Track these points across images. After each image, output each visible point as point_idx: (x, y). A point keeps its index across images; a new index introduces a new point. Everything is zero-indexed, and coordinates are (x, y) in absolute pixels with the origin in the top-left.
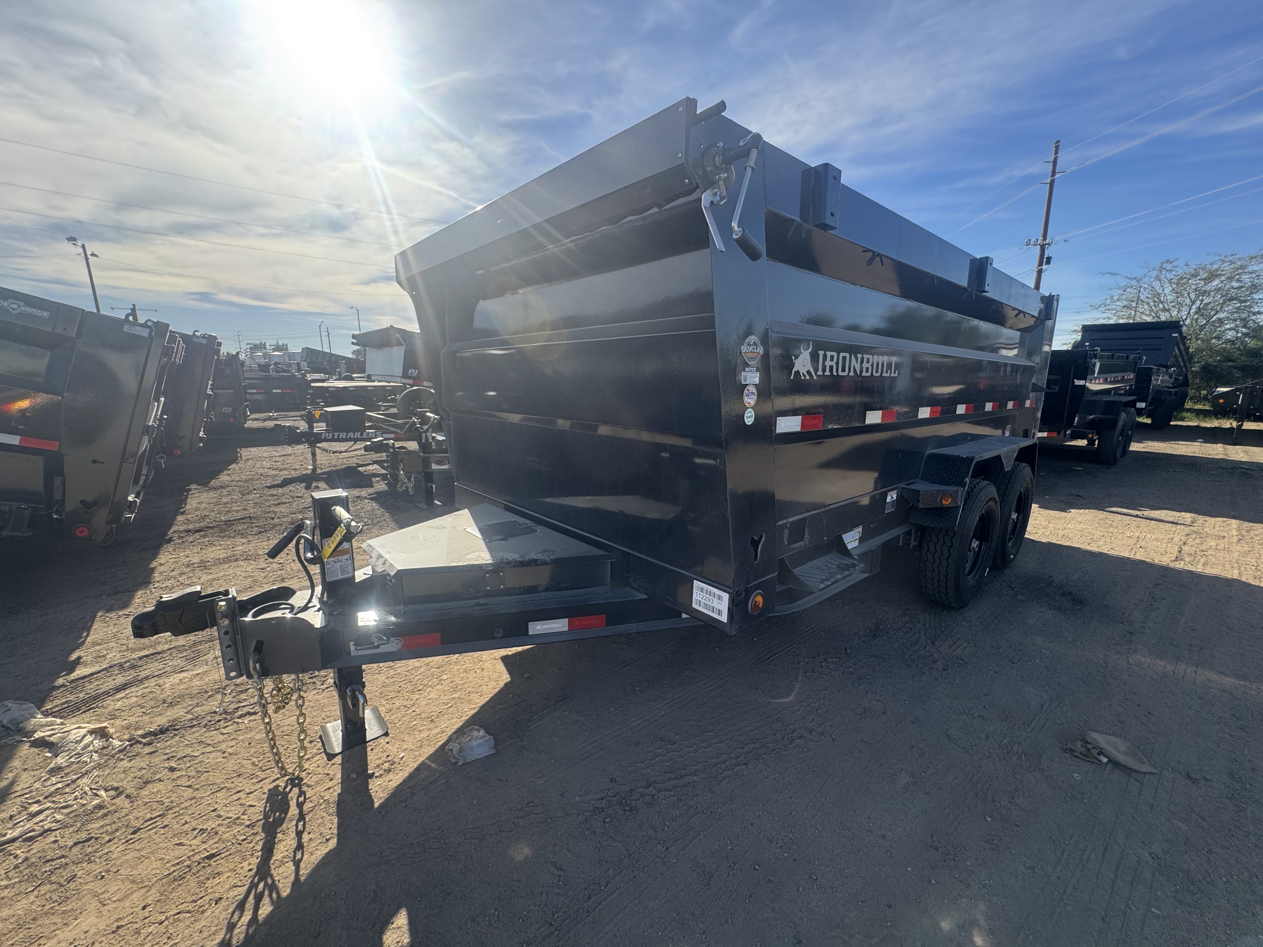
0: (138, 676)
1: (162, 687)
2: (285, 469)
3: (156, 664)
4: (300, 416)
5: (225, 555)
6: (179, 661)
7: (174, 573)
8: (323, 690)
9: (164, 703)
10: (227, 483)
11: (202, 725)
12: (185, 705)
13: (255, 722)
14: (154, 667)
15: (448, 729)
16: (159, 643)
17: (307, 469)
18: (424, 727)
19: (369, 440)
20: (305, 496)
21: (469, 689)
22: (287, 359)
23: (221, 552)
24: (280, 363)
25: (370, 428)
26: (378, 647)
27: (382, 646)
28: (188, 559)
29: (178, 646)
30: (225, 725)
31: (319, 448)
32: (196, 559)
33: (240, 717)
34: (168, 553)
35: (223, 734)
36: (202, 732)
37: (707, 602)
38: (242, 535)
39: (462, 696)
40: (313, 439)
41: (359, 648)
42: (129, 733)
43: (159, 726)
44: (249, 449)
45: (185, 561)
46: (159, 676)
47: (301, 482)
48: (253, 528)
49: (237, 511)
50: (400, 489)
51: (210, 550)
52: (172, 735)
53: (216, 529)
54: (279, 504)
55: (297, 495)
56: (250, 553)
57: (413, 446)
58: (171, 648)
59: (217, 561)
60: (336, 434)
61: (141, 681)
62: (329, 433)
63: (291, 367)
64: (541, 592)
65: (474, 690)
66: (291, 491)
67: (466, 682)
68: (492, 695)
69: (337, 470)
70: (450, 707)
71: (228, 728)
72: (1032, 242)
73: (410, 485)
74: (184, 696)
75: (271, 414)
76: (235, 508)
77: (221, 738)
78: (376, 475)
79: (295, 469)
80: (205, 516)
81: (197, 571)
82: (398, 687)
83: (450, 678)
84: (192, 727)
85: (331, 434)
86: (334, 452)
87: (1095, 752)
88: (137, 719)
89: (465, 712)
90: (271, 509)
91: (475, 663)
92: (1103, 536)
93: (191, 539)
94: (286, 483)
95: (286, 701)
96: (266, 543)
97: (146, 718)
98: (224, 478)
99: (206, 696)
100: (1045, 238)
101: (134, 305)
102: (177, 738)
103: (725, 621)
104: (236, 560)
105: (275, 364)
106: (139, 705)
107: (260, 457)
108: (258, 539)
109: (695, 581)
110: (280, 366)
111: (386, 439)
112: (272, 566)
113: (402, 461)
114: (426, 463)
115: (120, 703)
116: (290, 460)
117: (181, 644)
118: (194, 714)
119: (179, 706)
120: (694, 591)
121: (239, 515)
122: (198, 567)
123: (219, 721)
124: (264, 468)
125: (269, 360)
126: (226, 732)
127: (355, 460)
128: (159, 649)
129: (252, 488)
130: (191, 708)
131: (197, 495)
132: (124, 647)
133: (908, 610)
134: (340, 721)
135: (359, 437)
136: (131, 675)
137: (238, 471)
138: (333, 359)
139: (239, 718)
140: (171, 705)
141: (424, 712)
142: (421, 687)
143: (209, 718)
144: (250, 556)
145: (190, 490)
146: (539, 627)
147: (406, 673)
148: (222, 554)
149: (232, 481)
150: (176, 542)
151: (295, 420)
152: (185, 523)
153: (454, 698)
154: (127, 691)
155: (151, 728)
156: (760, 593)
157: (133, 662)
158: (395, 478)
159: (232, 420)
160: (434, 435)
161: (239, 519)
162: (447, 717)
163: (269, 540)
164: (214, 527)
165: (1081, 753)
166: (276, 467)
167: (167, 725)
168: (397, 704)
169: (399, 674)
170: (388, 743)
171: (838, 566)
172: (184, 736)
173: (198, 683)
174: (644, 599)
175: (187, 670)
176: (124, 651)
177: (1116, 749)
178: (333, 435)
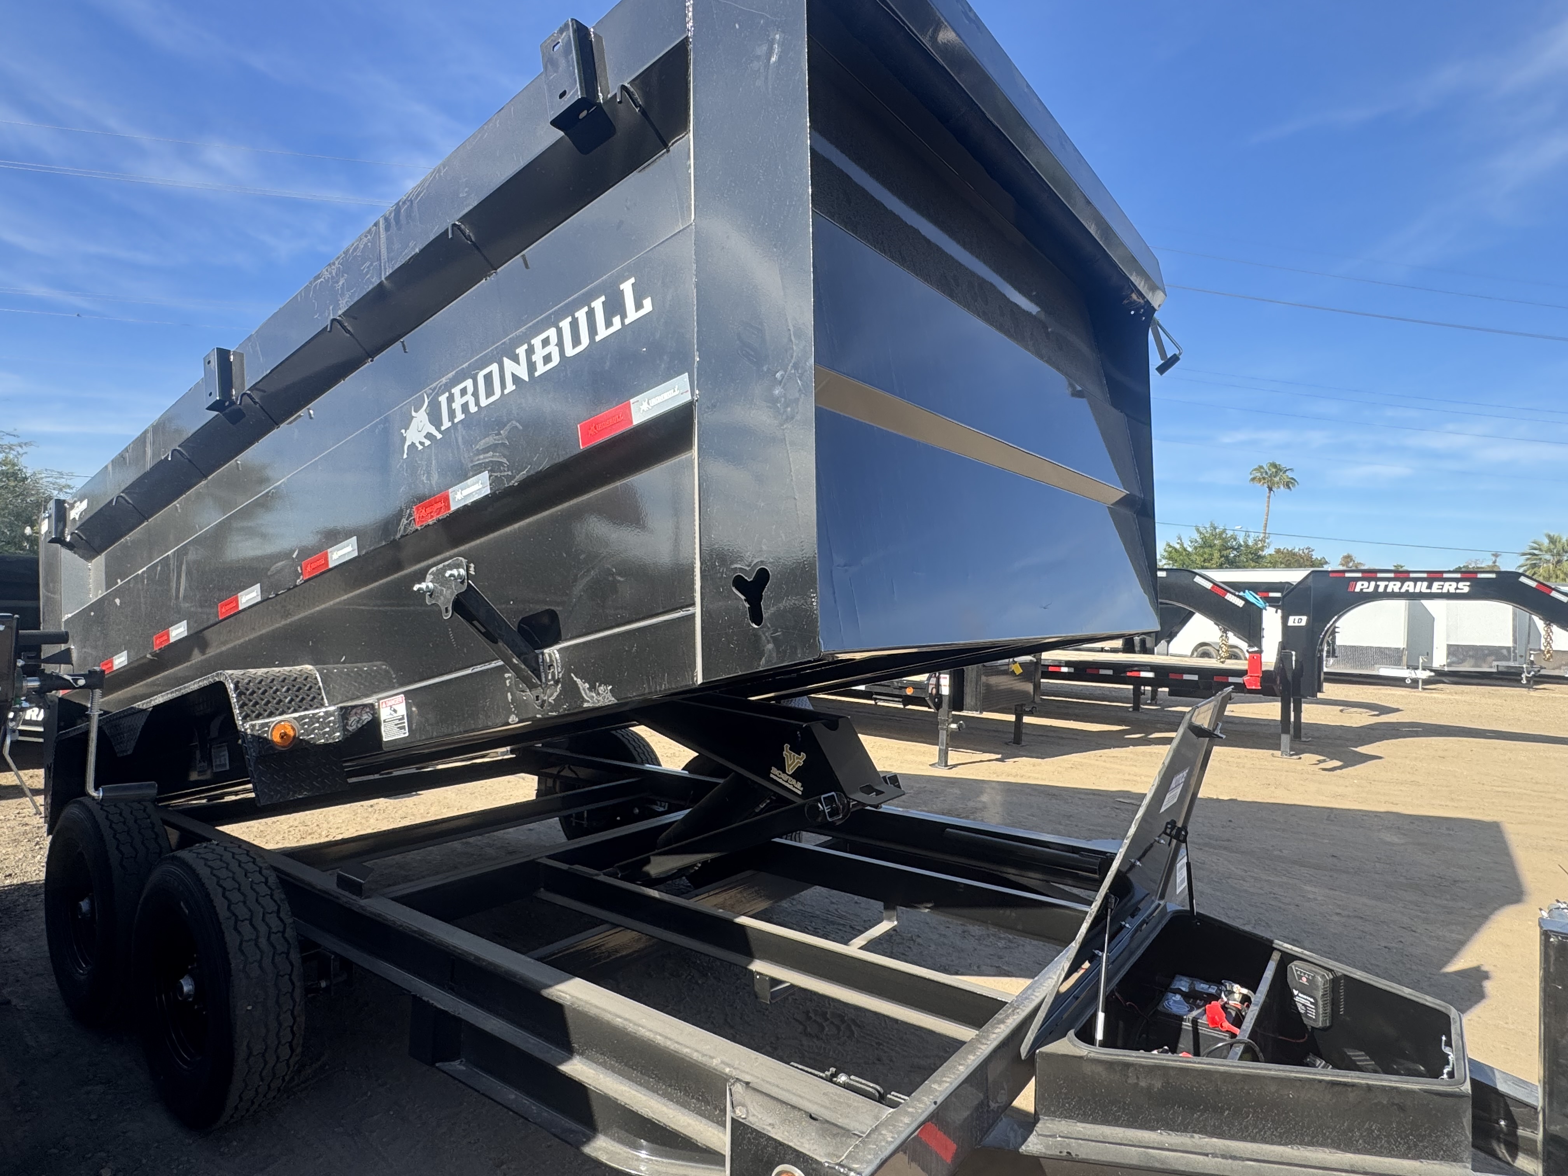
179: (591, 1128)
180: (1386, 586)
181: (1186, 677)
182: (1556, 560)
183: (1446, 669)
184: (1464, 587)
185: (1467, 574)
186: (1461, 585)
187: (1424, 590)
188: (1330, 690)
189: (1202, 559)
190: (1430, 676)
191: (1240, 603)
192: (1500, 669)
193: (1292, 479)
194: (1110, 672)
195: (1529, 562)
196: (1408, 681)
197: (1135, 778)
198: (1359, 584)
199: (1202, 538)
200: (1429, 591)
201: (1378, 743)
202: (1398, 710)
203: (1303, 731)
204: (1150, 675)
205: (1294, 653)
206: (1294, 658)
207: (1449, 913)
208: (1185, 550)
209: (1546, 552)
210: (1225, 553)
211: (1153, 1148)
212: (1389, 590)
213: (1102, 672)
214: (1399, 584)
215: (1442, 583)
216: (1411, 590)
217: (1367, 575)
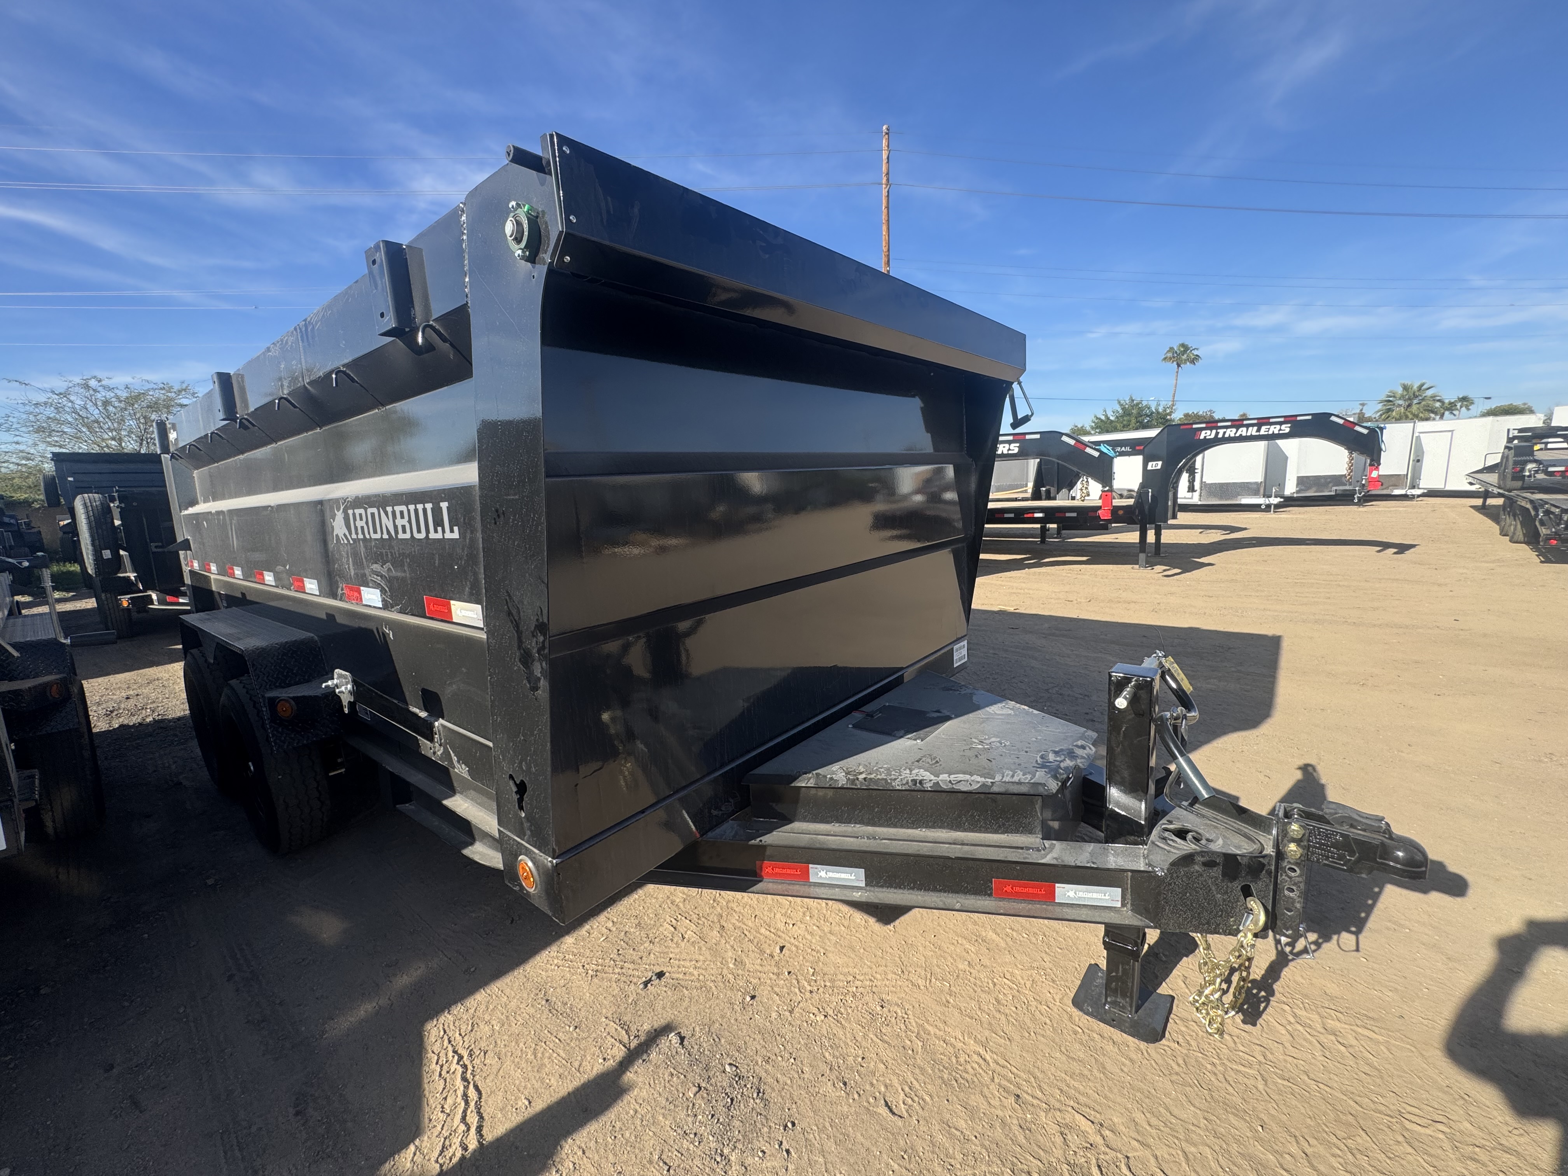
179: (471, 840)
180: (1225, 433)
181: (1068, 515)
182: (1407, 404)
183: (1295, 495)
184: (1286, 429)
185: (1289, 419)
186: (1283, 427)
187: (1254, 433)
188: (1183, 518)
189: (1122, 425)
190: (1280, 502)
191: (1096, 454)
192: (1338, 492)
193: (1197, 355)
194: (1012, 515)
195: (1384, 408)
196: (1263, 507)
197: (1020, 591)
198: (1203, 432)
199: (1122, 409)
200: (1258, 434)
201: (1218, 554)
202: (1245, 529)
203: (1162, 550)
204: (1040, 515)
205: (1150, 490)
206: (1150, 494)
207: (1213, 671)
208: (1108, 419)
209: (1400, 399)
210: (1140, 419)
211: (822, 835)
212: (1227, 435)
213: (1006, 515)
214: (1234, 430)
215: (1268, 427)
216: (1244, 434)
217: (1210, 425)
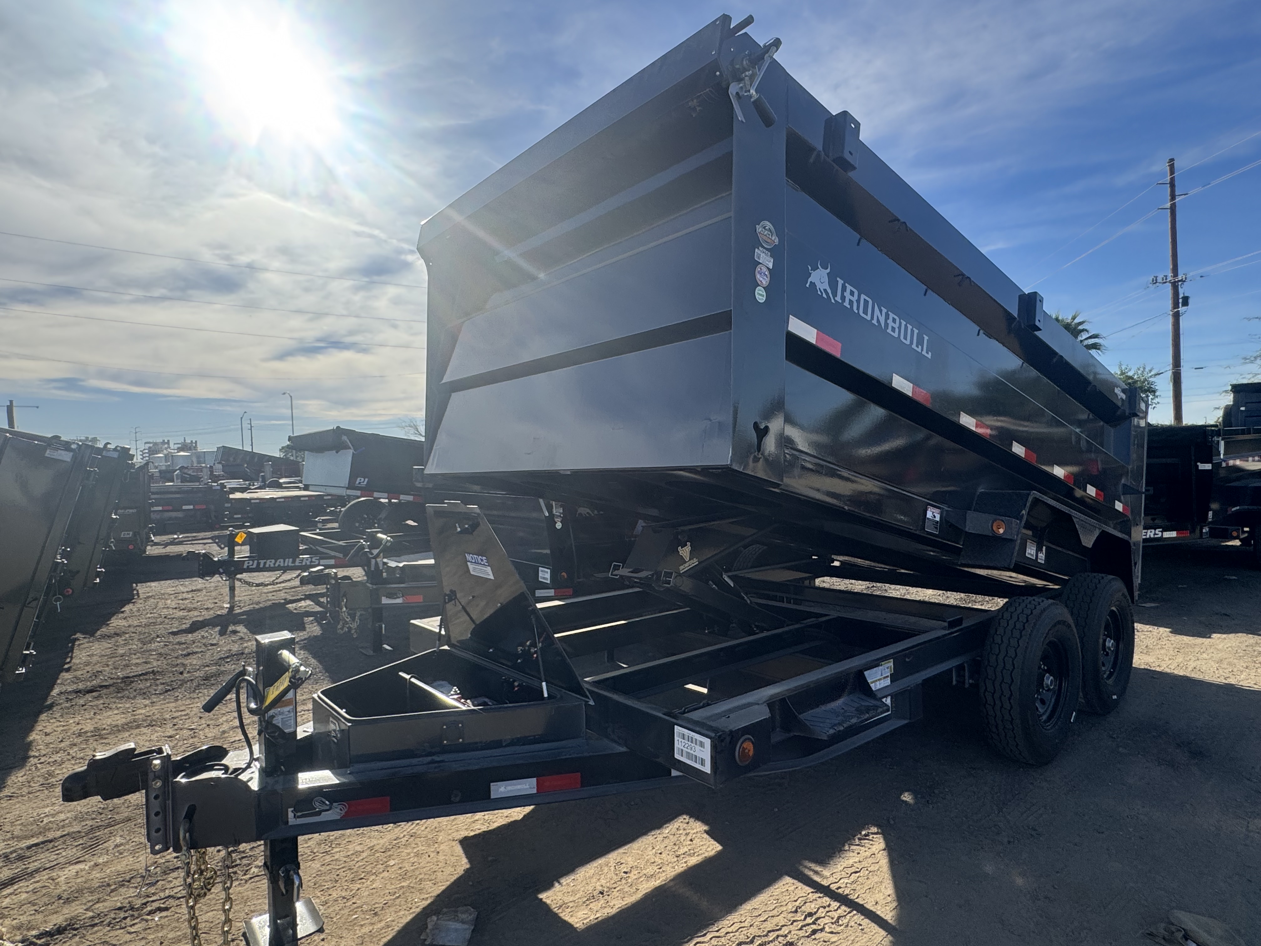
0: (26, 868)
1: (56, 881)
2: (195, 609)
3: (47, 854)
4: (211, 538)
5: (124, 720)
6: (74, 850)
7: (62, 745)
8: (246, 881)
9: (60, 899)
10: (123, 629)
11: (105, 923)
12: (84, 901)
13: (166, 919)
14: (44, 858)
15: (394, 923)
16: (49, 829)
17: (223, 608)
18: (366, 922)
19: (305, 568)
20: (221, 643)
21: (421, 877)
22: (194, 460)
23: (118, 717)
24: (186, 468)
25: (305, 552)
26: (319, 813)
27: (323, 813)
28: (80, 727)
29: (74, 832)
30: (132, 923)
31: (240, 580)
32: (89, 727)
33: (150, 913)
34: (54, 720)
35: (130, 933)
36: (105, 931)
37: (689, 751)
38: (144, 694)
39: (412, 885)
40: (233, 569)
41: (299, 814)
42: (21, 934)
43: (55, 925)
44: (149, 584)
45: (76, 729)
46: (52, 868)
47: (215, 626)
48: (157, 685)
49: (137, 665)
50: (341, 629)
51: (105, 714)
52: (70, 935)
53: (112, 689)
54: (189, 654)
55: (210, 642)
56: (154, 718)
57: (357, 573)
58: (64, 835)
59: (115, 729)
60: (262, 562)
61: (31, 874)
62: (253, 561)
63: (202, 471)
64: (506, 746)
65: (426, 877)
66: (203, 637)
67: (417, 868)
68: (448, 883)
69: (261, 608)
70: (398, 897)
71: (136, 926)
72: (1159, 280)
73: (354, 626)
74: (82, 890)
75: (176, 536)
76: (134, 661)
77: (128, 937)
78: (308, 614)
79: (207, 609)
80: (98, 672)
81: (91, 741)
82: (335, 876)
83: (398, 864)
84: (93, 926)
85: (256, 562)
86: (258, 585)
87: (1180, 935)
88: (29, 918)
89: (416, 902)
90: (179, 661)
91: (429, 846)
92: (1247, 667)
93: (82, 702)
94: (195, 627)
95: (209, 887)
96: (173, 705)
97: (39, 917)
98: (116, 622)
99: (109, 889)
100: (1175, 274)
101: (11, 402)
102: (77, 939)
103: (709, 772)
104: (138, 727)
105: (182, 468)
106: (30, 903)
107: (164, 594)
108: (164, 700)
109: (676, 726)
110: (186, 471)
111: (327, 567)
112: (181, 732)
113: (344, 595)
114: (375, 596)
115: (8, 900)
116: (200, 596)
117: (75, 830)
118: (95, 911)
119: (77, 903)
120: (676, 738)
121: (139, 670)
122: (93, 736)
123: (125, 918)
124: (168, 608)
125: (172, 463)
126: (133, 930)
127: (282, 595)
128: (50, 835)
129: (154, 635)
130: (91, 904)
131: (87, 645)
132: (9, 835)
133: (974, 769)
134: (268, 915)
135: (290, 564)
136: (18, 868)
137: (136, 614)
138: (256, 459)
139: (148, 915)
140: (68, 901)
141: (365, 903)
142: (363, 875)
143: (113, 916)
144: (154, 721)
145: (77, 639)
146: (502, 789)
147: (345, 859)
148: (120, 720)
149: (129, 626)
150: (63, 706)
151: (205, 544)
152: (73, 682)
153: (403, 887)
154: (16, 887)
155: (46, 927)
156: (749, 739)
157: (20, 852)
158: (336, 617)
159: (131, 547)
160: (385, 560)
161: (140, 675)
162: (392, 909)
163: (177, 700)
164: (110, 685)
165: (1164, 938)
166: (183, 607)
167: (65, 923)
168: (335, 895)
169: (336, 860)
170: (323, 940)
171: (857, 709)
172: (84, 936)
173: (98, 875)
174: (625, 752)
175: (85, 861)
176: (9, 840)
177: (1209, 933)
178: (259, 564)
